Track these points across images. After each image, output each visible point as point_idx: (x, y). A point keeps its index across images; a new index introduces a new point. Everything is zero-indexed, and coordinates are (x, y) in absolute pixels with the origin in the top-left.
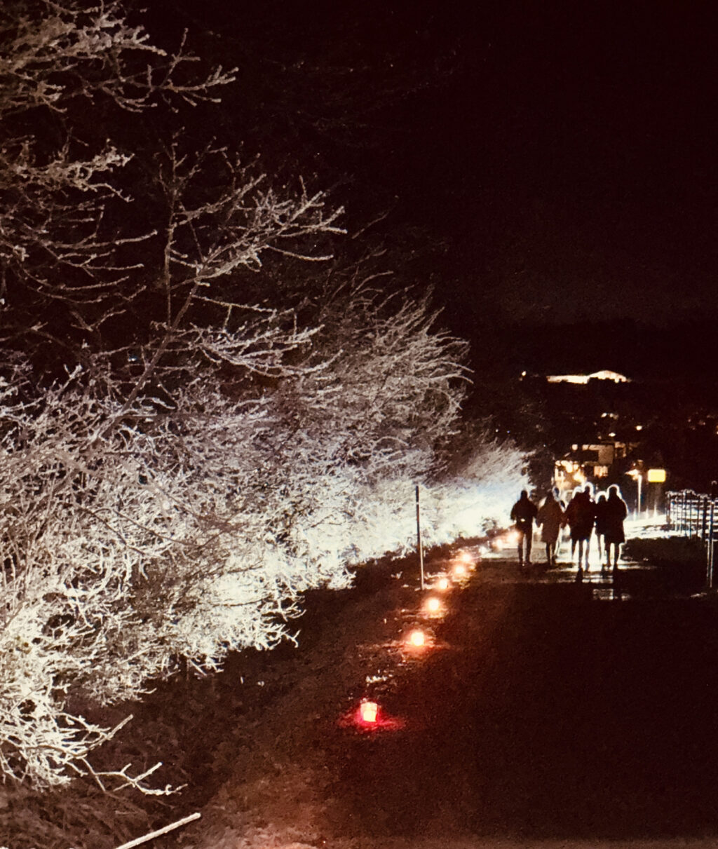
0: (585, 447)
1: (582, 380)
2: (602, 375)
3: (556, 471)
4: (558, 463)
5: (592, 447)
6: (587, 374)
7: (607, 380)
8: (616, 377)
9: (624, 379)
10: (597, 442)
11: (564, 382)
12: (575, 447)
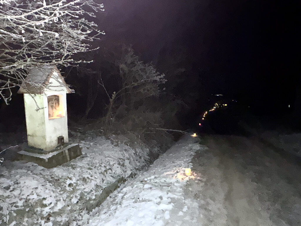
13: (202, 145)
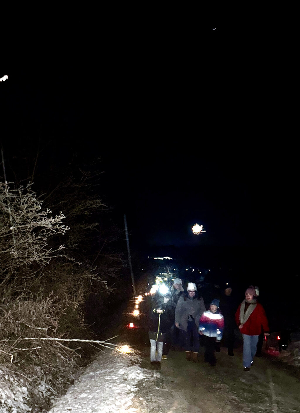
0: (163, 274)
1: (162, 259)
2: (166, 258)
3: (156, 279)
4: (156, 277)
5: (164, 274)
6: (163, 257)
7: (167, 259)
8: (169, 258)
9: (171, 259)
10: (165, 273)
11: (158, 259)
12: (160, 274)
13: (145, 369)
